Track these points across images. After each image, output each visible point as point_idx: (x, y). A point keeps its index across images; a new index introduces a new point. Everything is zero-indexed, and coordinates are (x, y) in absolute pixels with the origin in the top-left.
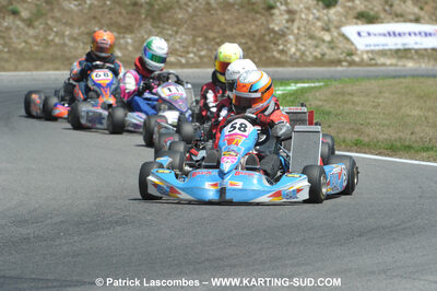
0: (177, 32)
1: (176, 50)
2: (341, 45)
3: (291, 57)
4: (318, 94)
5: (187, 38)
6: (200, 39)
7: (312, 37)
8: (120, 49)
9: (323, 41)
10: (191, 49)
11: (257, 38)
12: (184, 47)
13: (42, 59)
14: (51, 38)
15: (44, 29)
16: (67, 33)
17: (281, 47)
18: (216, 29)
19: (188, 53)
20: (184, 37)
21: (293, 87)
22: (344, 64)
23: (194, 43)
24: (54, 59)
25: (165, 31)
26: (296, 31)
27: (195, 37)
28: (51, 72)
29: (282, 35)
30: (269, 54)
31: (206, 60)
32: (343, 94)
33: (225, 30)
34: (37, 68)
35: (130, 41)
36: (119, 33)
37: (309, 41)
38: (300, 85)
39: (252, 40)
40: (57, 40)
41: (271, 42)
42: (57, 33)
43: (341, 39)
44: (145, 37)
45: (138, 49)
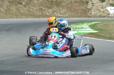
0: (63, 9)
1: (63, 13)
2: (106, 12)
3: (93, 15)
4: (100, 25)
5: (66, 10)
6: (69, 11)
7: (98, 10)
8: (48, 13)
9: (101, 11)
10: (66, 13)
11: (84, 10)
12: (65, 12)
13: (28, 15)
14: (30, 10)
15: (29, 8)
16: (35, 9)
17: (90, 13)
18: (73, 8)
19: (66, 14)
20: (65, 10)
21: (93, 23)
22: (107, 17)
23: (67, 11)
24: (31, 15)
25: (60, 8)
26: (94, 9)
27: (67, 10)
28: (30, 19)
29: (90, 9)
30: (87, 15)
31: (70, 16)
32: (106, 25)
33: (75, 8)
34: (26, 18)
35: (51, 11)
36: (48, 9)
37: (98, 11)
38: (95, 22)
39: (82, 11)
40: (32, 10)
41: (87, 11)
42: (32, 9)
43: (106, 10)
44: (55, 10)
45: (53, 13)
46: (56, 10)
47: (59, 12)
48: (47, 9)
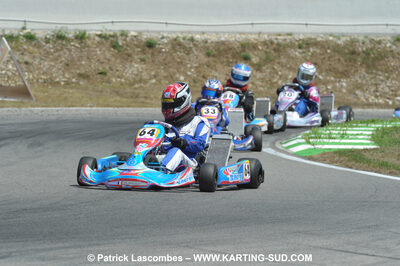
0: (387, 78)
1: (385, 93)
12: (393, 91)
15: (270, 73)
19: (396, 95)
20: (394, 82)
25: (378, 77)
35: (344, 84)
42: (281, 76)
44: (360, 81)
45: (351, 92)
46: (364, 82)
47: (373, 89)
48: (332, 78)
